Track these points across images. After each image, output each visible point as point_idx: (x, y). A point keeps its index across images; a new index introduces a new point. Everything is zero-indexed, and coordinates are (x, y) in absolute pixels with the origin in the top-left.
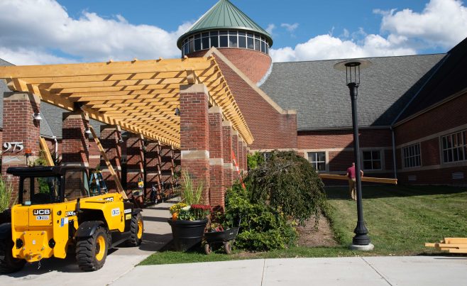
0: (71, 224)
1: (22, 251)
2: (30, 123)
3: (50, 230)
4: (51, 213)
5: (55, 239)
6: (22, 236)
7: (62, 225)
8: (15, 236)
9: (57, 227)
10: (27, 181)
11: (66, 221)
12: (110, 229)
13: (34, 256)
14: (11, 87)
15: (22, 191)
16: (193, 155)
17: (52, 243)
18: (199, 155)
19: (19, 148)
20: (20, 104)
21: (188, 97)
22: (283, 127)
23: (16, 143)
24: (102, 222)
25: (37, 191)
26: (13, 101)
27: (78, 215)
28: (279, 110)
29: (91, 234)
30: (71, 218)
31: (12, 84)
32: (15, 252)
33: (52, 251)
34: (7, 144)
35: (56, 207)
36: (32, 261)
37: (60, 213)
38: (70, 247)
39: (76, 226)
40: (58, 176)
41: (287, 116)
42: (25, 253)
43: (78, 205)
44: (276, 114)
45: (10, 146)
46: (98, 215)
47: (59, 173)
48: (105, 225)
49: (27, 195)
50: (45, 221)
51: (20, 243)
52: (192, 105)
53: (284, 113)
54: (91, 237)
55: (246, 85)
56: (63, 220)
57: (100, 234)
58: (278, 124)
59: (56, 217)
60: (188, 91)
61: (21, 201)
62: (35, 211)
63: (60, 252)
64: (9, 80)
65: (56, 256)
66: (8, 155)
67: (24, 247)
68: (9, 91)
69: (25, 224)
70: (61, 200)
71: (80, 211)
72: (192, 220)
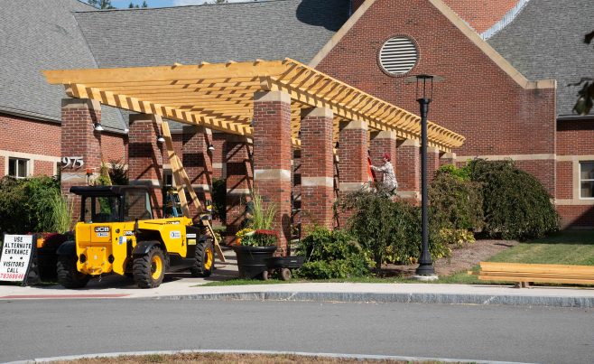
0: (129, 243)
1: (85, 266)
2: (90, 135)
3: (109, 246)
4: (110, 230)
5: (114, 255)
6: (85, 252)
7: (121, 243)
8: (79, 252)
9: (115, 244)
10: (88, 201)
11: (125, 239)
12: (168, 251)
13: (95, 270)
14: (69, 94)
15: (83, 211)
16: (267, 174)
17: (111, 259)
18: (274, 175)
19: (79, 164)
20: (79, 112)
21: (262, 106)
22: (526, 114)
23: (75, 158)
24: (158, 242)
25: (98, 211)
26: (71, 109)
27: (137, 235)
28: (521, 80)
29: (147, 251)
30: (129, 238)
31: (70, 90)
32: (79, 266)
33: (112, 266)
34: (66, 159)
35: (115, 226)
36: (94, 274)
37: (118, 231)
38: (128, 264)
39: (134, 244)
40: (118, 196)
41: (536, 92)
42: (88, 267)
43: (136, 226)
44: (514, 89)
45: (69, 162)
46: (155, 235)
47: (119, 192)
48: (163, 247)
49: (88, 216)
50: (105, 237)
51: (84, 258)
52: (268, 116)
53: (531, 87)
54: (147, 255)
55: (458, 35)
56: (121, 238)
57: (156, 253)
58: (518, 108)
59: (115, 235)
60: (263, 99)
61: (83, 220)
62: (96, 228)
63: (119, 268)
64: (67, 86)
65: (115, 270)
66: (67, 171)
67: (87, 262)
68: (67, 97)
69: (87, 240)
70: (121, 220)
71: (139, 232)
72: (255, 245)
